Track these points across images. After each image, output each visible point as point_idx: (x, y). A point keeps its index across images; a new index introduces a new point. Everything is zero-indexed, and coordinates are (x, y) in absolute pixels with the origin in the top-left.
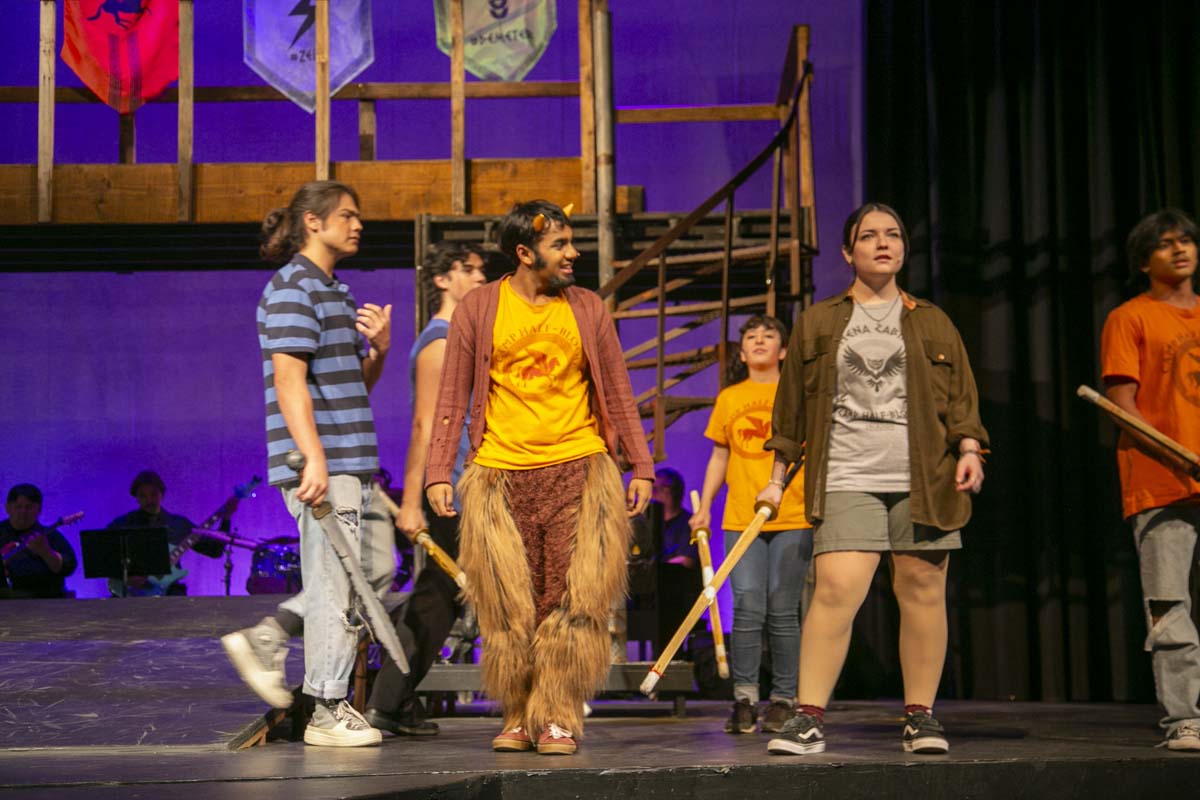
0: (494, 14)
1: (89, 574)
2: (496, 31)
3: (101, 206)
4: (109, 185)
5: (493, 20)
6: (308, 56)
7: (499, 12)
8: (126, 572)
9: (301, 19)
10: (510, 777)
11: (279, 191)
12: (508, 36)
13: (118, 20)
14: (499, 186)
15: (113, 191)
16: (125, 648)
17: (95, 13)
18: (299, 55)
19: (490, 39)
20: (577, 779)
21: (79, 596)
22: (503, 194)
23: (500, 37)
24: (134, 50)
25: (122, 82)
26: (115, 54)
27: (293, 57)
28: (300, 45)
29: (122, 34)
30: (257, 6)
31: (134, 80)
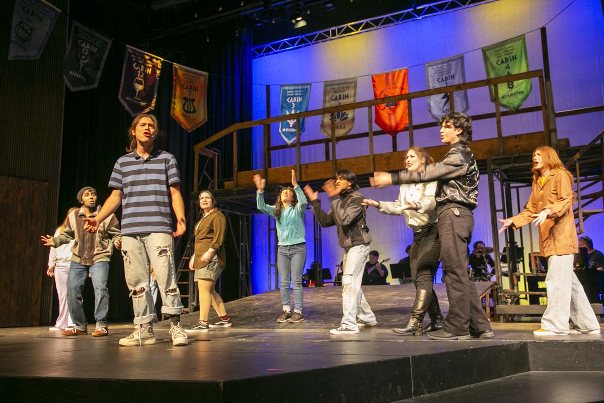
0: (509, 88)
1: (394, 277)
2: (510, 93)
3: (388, 165)
4: (390, 158)
5: (509, 89)
6: (448, 110)
7: (511, 86)
8: (404, 277)
9: (445, 99)
10: (530, 342)
11: (441, 154)
12: (514, 94)
13: (390, 109)
14: (516, 144)
15: (391, 160)
16: (405, 300)
17: (384, 108)
19: (508, 96)
20: (555, 343)
21: (391, 284)
22: (517, 146)
23: (512, 95)
24: (395, 117)
25: (392, 127)
26: (390, 119)
27: (444, 112)
28: (445, 108)
29: (392, 112)
30: (431, 98)
31: (395, 126)
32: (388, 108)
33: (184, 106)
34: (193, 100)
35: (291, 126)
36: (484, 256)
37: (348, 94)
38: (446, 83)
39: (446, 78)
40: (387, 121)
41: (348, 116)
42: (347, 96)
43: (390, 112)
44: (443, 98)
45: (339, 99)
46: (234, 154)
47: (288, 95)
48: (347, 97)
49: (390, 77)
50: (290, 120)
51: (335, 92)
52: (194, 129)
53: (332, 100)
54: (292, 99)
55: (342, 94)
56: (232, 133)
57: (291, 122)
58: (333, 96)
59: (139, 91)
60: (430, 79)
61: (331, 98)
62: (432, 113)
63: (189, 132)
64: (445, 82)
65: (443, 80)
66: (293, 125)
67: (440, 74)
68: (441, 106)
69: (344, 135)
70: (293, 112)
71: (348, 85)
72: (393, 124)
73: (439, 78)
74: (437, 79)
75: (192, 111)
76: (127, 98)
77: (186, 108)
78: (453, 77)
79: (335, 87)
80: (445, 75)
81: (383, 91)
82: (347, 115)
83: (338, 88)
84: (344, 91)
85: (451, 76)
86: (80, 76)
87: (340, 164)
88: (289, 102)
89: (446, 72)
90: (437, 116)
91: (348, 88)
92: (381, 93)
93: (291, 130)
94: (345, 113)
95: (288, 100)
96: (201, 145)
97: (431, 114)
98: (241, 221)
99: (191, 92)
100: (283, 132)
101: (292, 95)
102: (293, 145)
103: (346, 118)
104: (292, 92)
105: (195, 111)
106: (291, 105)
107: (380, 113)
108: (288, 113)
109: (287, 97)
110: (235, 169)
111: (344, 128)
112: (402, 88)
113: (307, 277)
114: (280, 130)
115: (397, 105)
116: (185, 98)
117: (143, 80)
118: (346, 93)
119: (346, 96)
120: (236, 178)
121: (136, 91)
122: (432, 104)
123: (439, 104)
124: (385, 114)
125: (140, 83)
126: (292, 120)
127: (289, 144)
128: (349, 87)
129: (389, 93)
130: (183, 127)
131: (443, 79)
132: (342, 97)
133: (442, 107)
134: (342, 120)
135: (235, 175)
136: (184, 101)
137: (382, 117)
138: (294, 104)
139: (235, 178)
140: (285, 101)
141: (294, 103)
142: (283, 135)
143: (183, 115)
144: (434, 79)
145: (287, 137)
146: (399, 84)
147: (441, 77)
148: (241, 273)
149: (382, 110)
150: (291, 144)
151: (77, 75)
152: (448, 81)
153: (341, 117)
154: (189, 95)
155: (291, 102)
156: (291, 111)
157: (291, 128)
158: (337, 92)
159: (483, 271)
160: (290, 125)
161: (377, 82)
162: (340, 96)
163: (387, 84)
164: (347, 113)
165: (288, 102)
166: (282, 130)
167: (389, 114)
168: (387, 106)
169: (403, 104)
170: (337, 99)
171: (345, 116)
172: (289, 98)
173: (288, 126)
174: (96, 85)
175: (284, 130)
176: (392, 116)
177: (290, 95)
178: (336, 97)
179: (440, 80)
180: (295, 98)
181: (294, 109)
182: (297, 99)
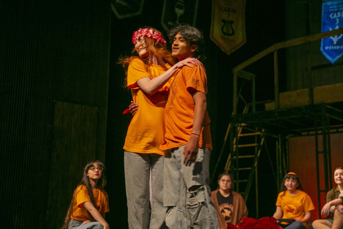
33: (222, 29)
34: (232, 22)
35: (335, 43)
47: (331, 10)
50: (334, 37)
52: (233, 51)
54: (335, 14)
56: (273, 53)
57: (335, 39)
59: (180, 16)
63: (229, 54)
66: (337, 42)
70: (337, 27)
75: (230, 33)
76: (169, 23)
77: (225, 31)
86: (126, 4)
88: (332, 18)
93: (335, 48)
95: (331, 16)
96: (240, 67)
99: (229, 14)
100: (325, 51)
101: (336, 10)
102: (337, 64)
104: (335, 7)
105: (233, 33)
106: (334, 21)
108: (331, 29)
109: (329, 13)
110: (276, 90)
114: (322, 49)
116: (224, 21)
117: (183, 4)
121: (177, 15)
125: (180, 7)
126: (336, 36)
127: (333, 62)
130: (223, 50)
135: (276, 96)
136: (222, 24)
138: (338, 20)
139: (276, 99)
140: (328, 17)
141: (338, 18)
142: (325, 54)
143: (222, 37)
145: (330, 55)
150: (335, 63)
151: (123, 3)
154: (228, 18)
155: (335, 18)
156: (335, 26)
157: (334, 45)
160: (333, 42)
165: (330, 18)
166: (324, 48)
172: (332, 14)
173: (331, 43)
174: (139, 13)
175: (326, 48)
177: (333, 10)
180: (340, 13)
181: (338, 24)
182: (341, 14)
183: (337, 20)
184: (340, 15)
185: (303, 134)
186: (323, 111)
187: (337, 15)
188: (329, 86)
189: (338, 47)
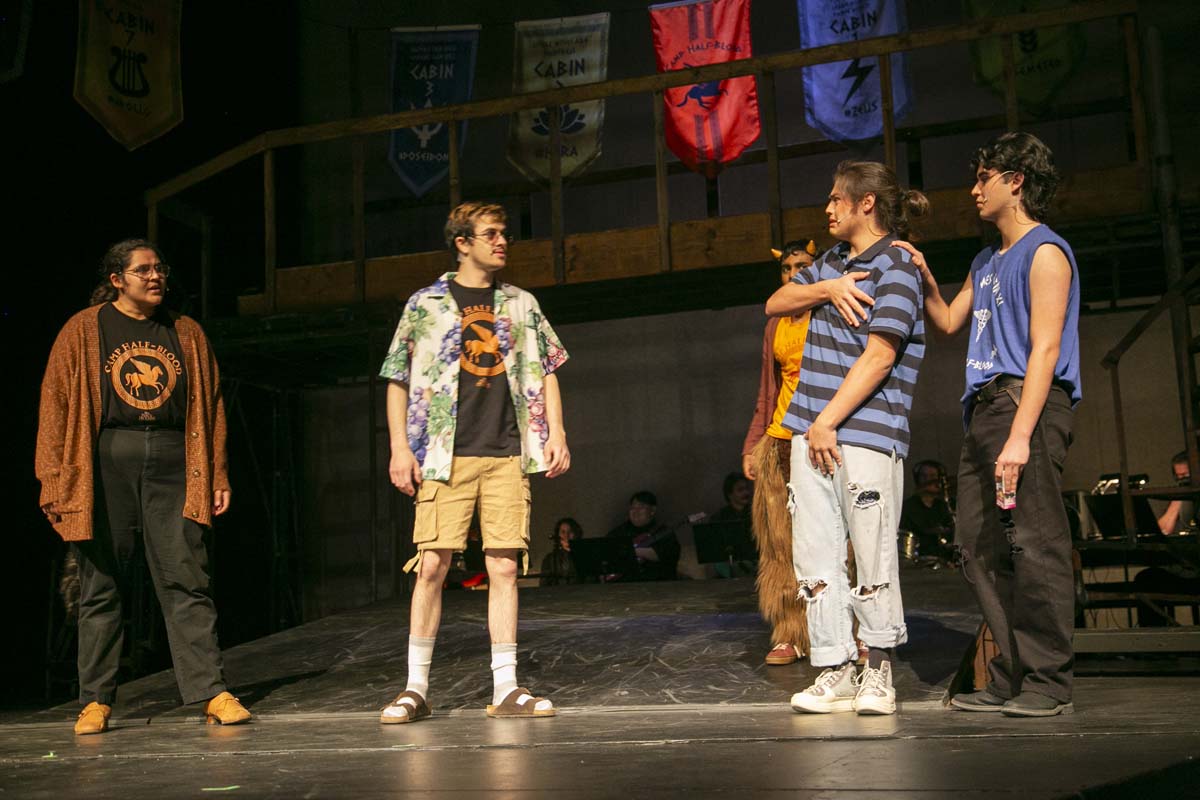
0: (1024, 49)
2: (1027, 64)
3: (710, 253)
4: (715, 235)
5: (1025, 55)
6: (860, 110)
7: (1029, 47)
8: (731, 557)
9: (852, 80)
12: (1039, 67)
13: (701, 103)
15: (717, 240)
17: (683, 100)
18: (852, 111)
19: (1022, 72)
23: (1032, 69)
24: (715, 125)
25: (707, 152)
26: (700, 131)
27: (847, 113)
28: (852, 102)
29: (706, 114)
30: (814, 75)
31: (716, 150)
32: (696, 100)
33: (112, 73)
34: (141, 59)
35: (424, 144)
36: (947, 500)
37: (583, 61)
38: (855, 35)
39: (855, 21)
40: (692, 138)
41: (584, 121)
42: (582, 67)
43: (700, 111)
44: (845, 76)
45: (559, 75)
46: (267, 217)
47: (413, 58)
48: (583, 69)
49: (701, 16)
50: (420, 128)
51: (547, 54)
52: (146, 142)
53: (540, 75)
54: (424, 70)
55: (566, 60)
56: (261, 155)
57: (424, 135)
58: (541, 63)
60: (812, 24)
61: (536, 70)
62: (817, 117)
63: (132, 150)
64: (852, 32)
65: (844, 27)
66: (428, 141)
67: (838, 11)
68: (841, 96)
69: (572, 173)
70: (428, 105)
71: (585, 35)
72: (710, 142)
73: (835, 22)
74: (828, 24)
75: (137, 89)
77: (120, 83)
78: (875, 19)
79: (548, 39)
80: (851, 14)
81: (681, 54)
82: (582, 117)
83: (557, 44)
84: (573, 51)
85: (869, 16)
87: (574, 247)
88: (416, 77)
89: (854, 6)
90: (828, 125)
91: (583, 43)
92: (676, 59)
93: (423, 156)
94: (577, 111)
95: (413, 73)
97: (814, 119)
98: (275, 411)
99: (133, 34)
100: (400, 163)
101: (426, 57)
103: (581, 126)
104: (424, 50)
105: (145, 91)
106: (421, 86)
107: (673, 115)
109: (409, 64)
110: (270, 261)
111: (574, 152)
112: (733, 48)
113: (463, 563)
114: (391, 157)
115: (719, 93)
116: (115, 50)
118: (577, 57)
119: (577, 63)
120: (272, 284)
122: (816, 92)
123: (836, 91)
124: (686, 116)
127: (418, 195)
128: (586, 40)
129: (699, 58)
130: (113, 136)
131: (845, 23)
132: (567, 68)
133: (843, 101)
134: (568, 132)
135: (269, 275)
136: (114, 60)
137: (681, 126)
138: (430, 90)
139: (269, 286)
140: (406, 75)
141: (430, 80)
142: (399, 171)
143: (110, 99)
144: (821, 24)
145: (411, 174)
146: (726, 38)
147: (839, 19)
148: (278, 554)
149: (679, 106)
150: (424, 195)
152: (859, 29)
153: (565, 125)
154: (128, 42)
155: (424, 80)
156: (425, 100)
157: (423, 150)
158: (555, 53)
159: (944, 541)
160: (420, 141)
161: (664, 30)
162: (561, 65)
163: (694, 35)
164: (581, 112)
165: (412, 79)
166: (396, 156)
167: (697, 117)
168: (692, 94)
169: (736, 92)
170: (554, 76)
171: (576, 120)
172: (416, 68)
173: (414, 143)
175: (402, 156)
176: (708, 124)
177: (418, 57)
178: (551, 67)
179: (838, 28)
180: (435, 68)
181: (429, 96)
182: (438, 71)
183: (427, 86)
184: (436, 74)
185: (341, 381)
186: (389, 321)
187: (428, 74)
188: (408, 255)
189: (431, 157)
